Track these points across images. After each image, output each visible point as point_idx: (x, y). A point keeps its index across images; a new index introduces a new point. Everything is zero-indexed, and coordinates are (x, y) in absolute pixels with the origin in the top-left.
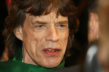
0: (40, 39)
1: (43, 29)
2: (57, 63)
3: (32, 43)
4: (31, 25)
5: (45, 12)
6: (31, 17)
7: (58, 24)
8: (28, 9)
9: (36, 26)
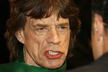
0: (42, 42)
1: (44, 31)
4: (32, 28)
5: (46, 15)
6: (32, 20)
8: (29, 13)
9: (37, 29)
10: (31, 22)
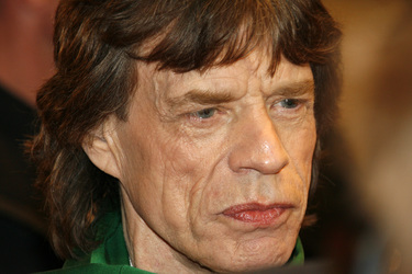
0: (208, 168)
1: (218, 121)
2: (279, 251)
3: (171, 184)
4: (164, 110)
5: (224, 52)
7: (277, 97)
9: (188, 115)
10: (157, 85)
